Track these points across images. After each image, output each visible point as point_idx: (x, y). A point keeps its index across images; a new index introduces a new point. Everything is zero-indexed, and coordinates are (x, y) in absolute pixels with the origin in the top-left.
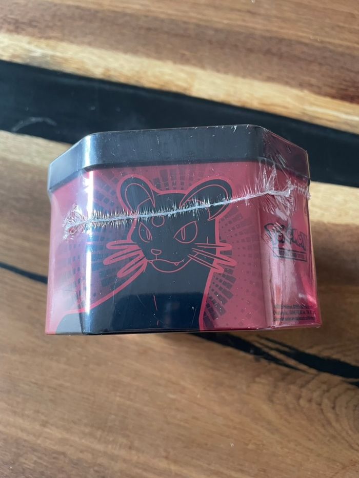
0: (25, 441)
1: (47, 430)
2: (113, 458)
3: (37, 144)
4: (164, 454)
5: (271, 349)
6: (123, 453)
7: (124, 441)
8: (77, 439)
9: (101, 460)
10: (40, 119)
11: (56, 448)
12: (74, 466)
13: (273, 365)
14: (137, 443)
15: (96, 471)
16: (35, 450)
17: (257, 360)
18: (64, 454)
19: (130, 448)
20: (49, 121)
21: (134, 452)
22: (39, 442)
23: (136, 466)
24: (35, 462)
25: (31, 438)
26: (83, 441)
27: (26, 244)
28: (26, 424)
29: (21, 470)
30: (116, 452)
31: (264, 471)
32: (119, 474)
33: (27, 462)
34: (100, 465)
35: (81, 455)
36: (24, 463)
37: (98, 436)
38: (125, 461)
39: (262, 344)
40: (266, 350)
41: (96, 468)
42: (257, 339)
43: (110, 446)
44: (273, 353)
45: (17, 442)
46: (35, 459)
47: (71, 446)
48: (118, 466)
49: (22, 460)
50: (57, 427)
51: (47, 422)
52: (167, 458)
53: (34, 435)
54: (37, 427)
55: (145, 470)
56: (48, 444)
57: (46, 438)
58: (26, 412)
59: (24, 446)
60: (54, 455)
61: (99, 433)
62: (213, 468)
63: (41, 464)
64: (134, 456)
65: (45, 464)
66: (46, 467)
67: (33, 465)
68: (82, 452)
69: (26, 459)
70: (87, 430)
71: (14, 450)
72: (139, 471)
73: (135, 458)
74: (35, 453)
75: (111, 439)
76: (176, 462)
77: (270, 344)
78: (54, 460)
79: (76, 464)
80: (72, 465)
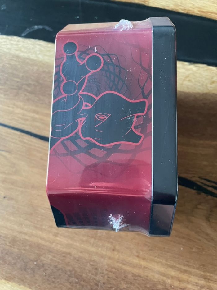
0: (44, 246)
1: (58, 239)
2: (102, 256)
3: (40, 45)
4: (136, 254)
5: (209, 186)
6: (109, 253)
7: (109, 245)
8: (78, 244)
9: (95, 258)
10: (40, 27)
11: (64, 250)
12: (77, 262)
13: (210, 197)
14: (117, 247)
15: (92, 265)
16: (51, 252)
17: (199, 194)
18: (70, 254)
19: (113, 250)
20: (47, 28)
21: (116, 253)
22: (53, 246)
23: (118, 262)
24: (51, 260)
25: (47, 244)
26: (82, 245)
27: (37, 116)
28: (44, 235)
29: (42, 264)
30: (104, 253)
31: (204, 265)
32: (106, 267)
33: (45, 259)
34: (94, 261)
35: (81, 255)
36: (44, 260)
37: (92, 242)
38: (110, 258)
39: (202, 183)
40: (205, 187)
41: (91, 263)
42: (198, 179)
43: (100, 249)
44: (209, 189)
45: (39, 246)
46: (51, 257)
47: (74, 248)
48: (105, 261)
49: (42, 258)
50: (65, 237)
51: (58, 234)
52: (138, 256)
53: (50, 242)
54: (52, 237)
55: (124, 264)
56: (59, 247)
57: (57, 243)
58: (44, 227)
59: (43, 249)
60: (64, 255)
61: (92, 241)
62: (169, 263)
63: (55, 260)
64: (116, 255)
65: (57, 260)
66: (58, 262)
67: (49, 261)
68: (81, 252)
69: (45, 258)
70: (85, 238)
71: (36, 252)
72: (120, 265)
73: (117, 257)
74: (51, 254)
75: (100, 244)
76: (144, 259)
77: (208, 183)
78: (64, 258)
79: (78, 260)
80: (76, 261)
